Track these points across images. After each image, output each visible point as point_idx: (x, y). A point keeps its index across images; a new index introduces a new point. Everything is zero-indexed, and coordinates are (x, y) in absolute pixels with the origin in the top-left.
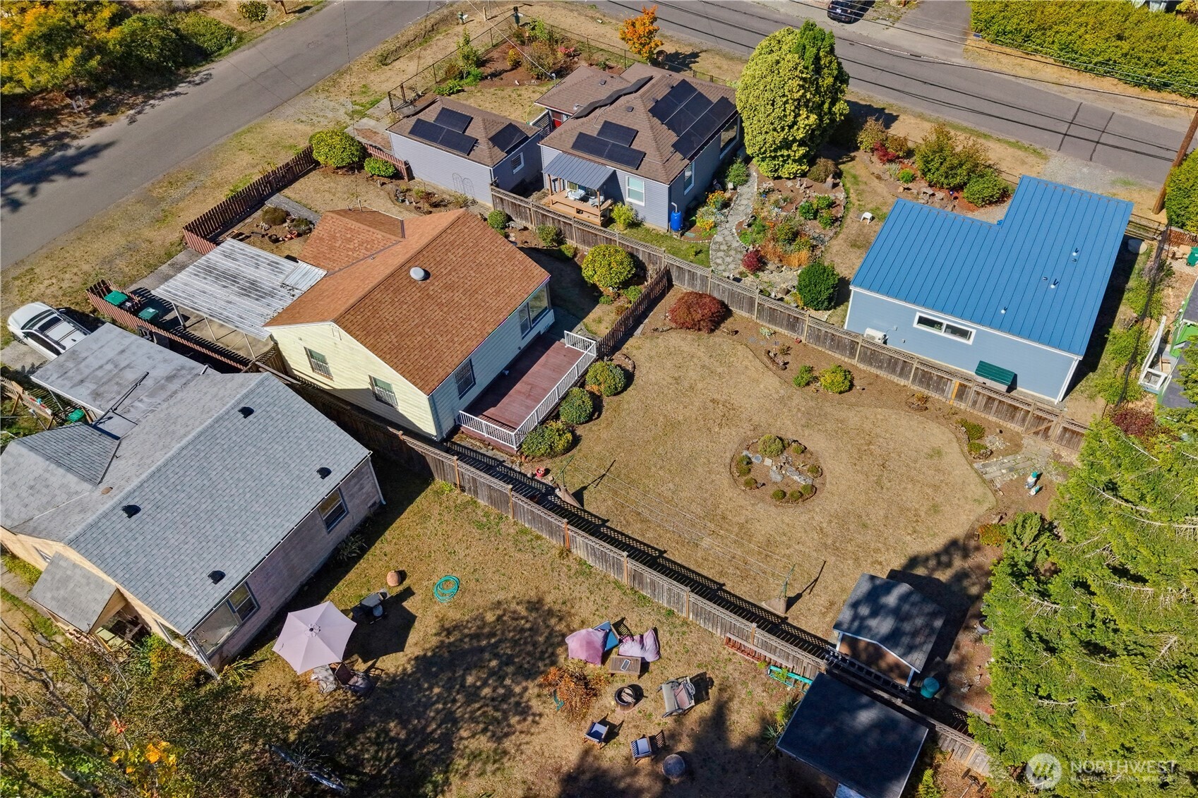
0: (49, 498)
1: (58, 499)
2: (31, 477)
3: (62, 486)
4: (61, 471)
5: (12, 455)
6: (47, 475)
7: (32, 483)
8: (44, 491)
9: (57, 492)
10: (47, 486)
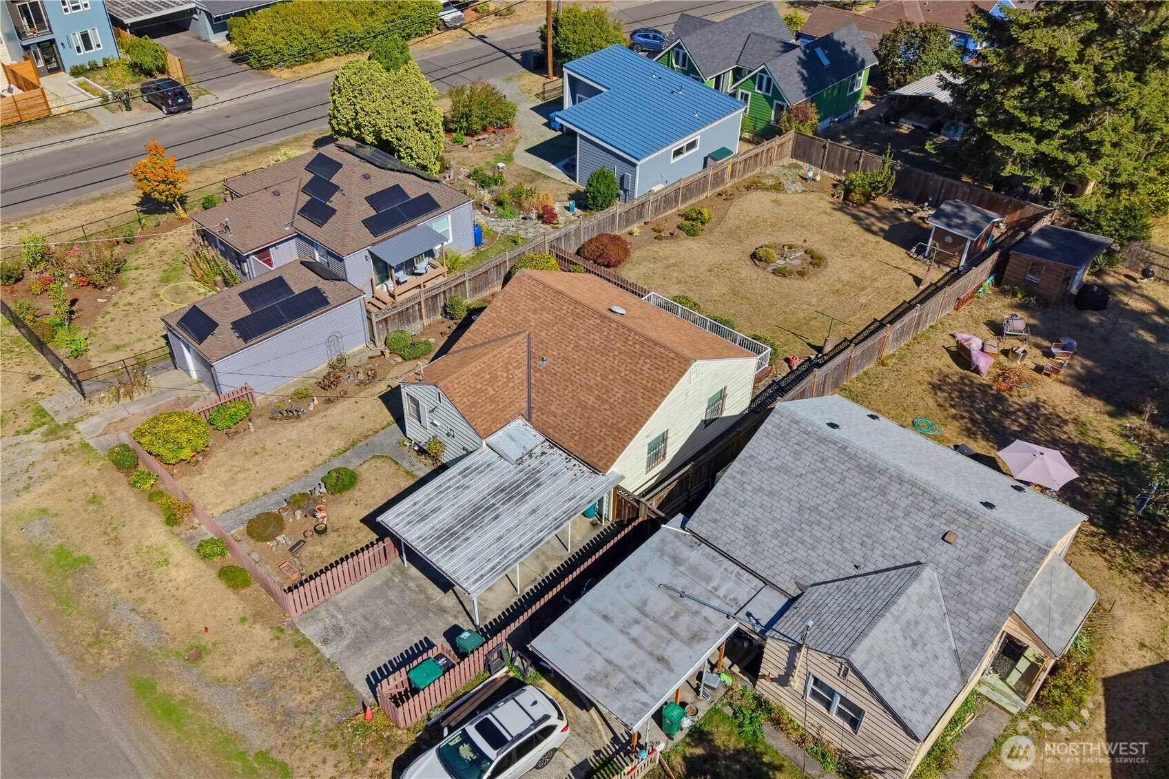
0: (932, 624)
1: (935, 613)
2: (901, 642)
3: (920, 604)
4: (902, 600)
5: (867, 663)
6: (904, 619)
7: (909, 643)
8: (921, 627)
9: (926, 612)
10: (917, 623)
